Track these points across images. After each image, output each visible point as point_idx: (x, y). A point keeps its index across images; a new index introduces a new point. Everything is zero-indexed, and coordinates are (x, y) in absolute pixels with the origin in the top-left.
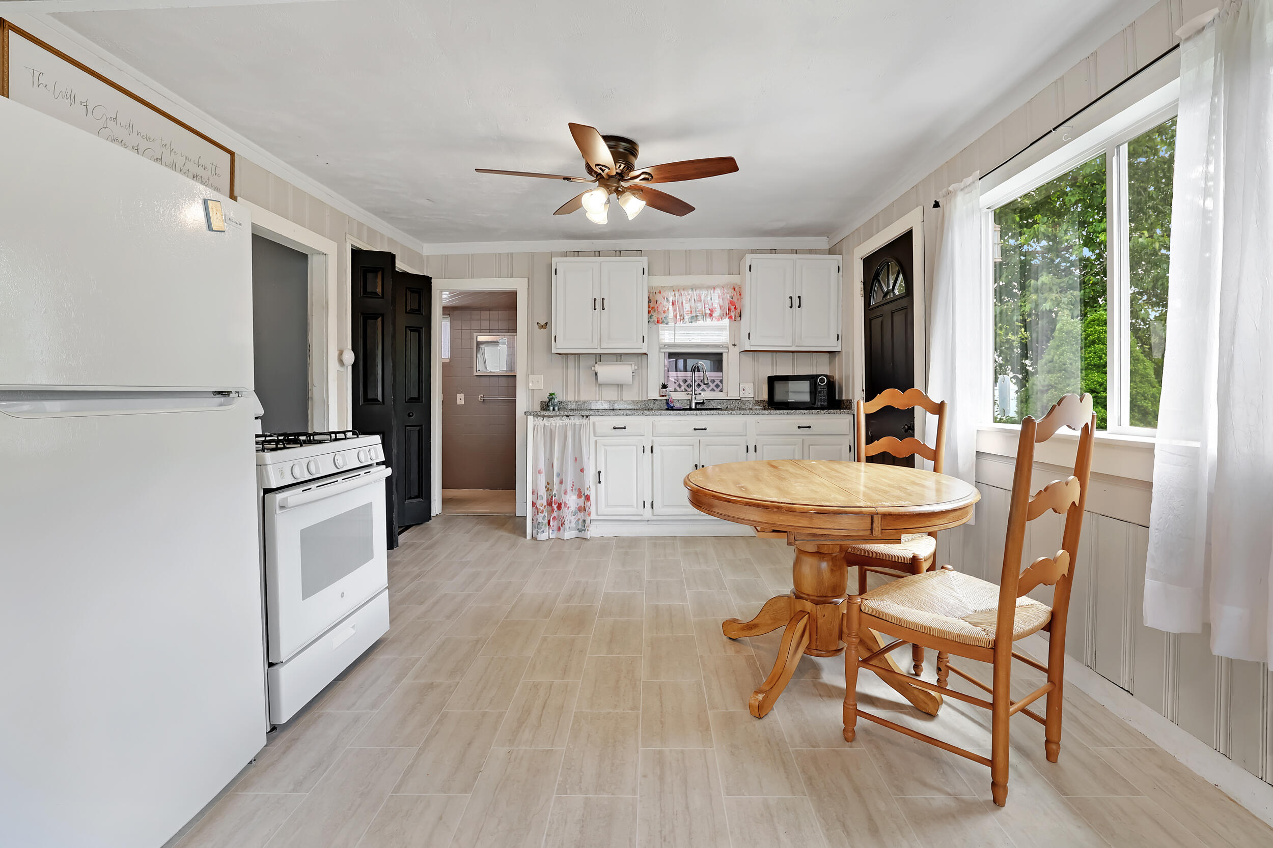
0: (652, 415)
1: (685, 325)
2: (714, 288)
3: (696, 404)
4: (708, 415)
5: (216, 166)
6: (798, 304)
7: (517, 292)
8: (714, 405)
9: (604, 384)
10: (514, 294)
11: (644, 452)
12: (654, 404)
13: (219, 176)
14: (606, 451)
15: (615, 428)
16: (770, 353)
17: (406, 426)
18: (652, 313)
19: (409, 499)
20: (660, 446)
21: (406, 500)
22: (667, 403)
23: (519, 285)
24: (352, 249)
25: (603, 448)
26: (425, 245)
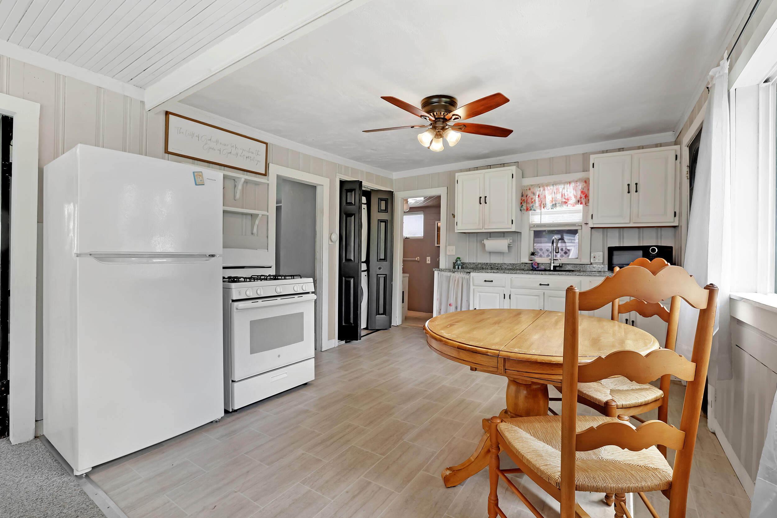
0: (510, 273)
1: (548, 211)
2: (570, 183)
3: (554, 267)
4: (550, 275)
5: (258, 151)
6: (635, 190)
7: (441, 196)
8: (568, 268)
9: (491, 252)
10: (439, 197)
11: (504, 298)
12: (525, 266)
13: (259, 155)
14: (480, 296)
15: (485, 281)
16: (602, 229)
17: (377, 275)
18: (523, 204)
19: (378, 315)
20: (516, 294)
21: (376, 315)
22: (532, 266)
23: (442, 192)
24: (340, 181)
25: (478, 293)
26: (394, 173)
